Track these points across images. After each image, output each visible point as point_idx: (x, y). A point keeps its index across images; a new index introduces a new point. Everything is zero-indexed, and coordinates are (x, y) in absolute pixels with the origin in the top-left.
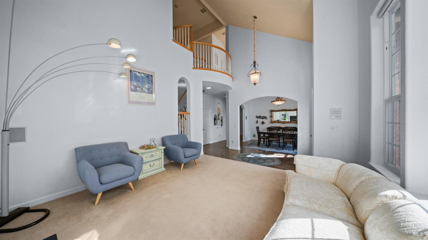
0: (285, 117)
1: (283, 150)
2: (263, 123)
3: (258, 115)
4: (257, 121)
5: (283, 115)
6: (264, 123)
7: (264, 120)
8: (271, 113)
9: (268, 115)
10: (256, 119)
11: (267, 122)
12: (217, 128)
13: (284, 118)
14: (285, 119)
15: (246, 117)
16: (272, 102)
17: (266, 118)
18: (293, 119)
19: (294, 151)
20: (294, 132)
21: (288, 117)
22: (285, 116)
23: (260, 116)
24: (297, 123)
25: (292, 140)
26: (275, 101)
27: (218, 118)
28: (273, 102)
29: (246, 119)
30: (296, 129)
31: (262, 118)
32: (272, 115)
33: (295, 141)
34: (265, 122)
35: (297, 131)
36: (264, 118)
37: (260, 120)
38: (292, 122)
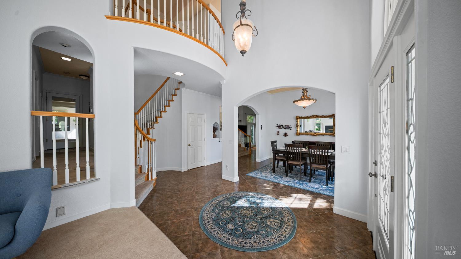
0: (320, 127)
1: (309, 184)
2: (286, 135)
3: (280, 124)
4: (278, 132)
5: (317, 124)
6: (288, 135)
7: (288, 131)
8: (297, 121)
9: (292, 123)
10: (277, 130)
11: (291, 132)
12: (219, 142)
13: (318, 128)
14: (319, 130)
15: (261, 126)
16: (294, 102)
17: (290, 128)
18: (329, 130)
19: (329, 185)
20: (329, 151)
21: (323, 126)
22: (319, 125)
23: (282, 125)
24: (333, 135)
25: (325, 166)
26: (299, 100)
27: (220, 127)
28: (296, 103)
29: (261, 129)
30: (332, 146)
31: (285, 129)
32: (297, 123)
33: (330, 167)
34: (288, 133)
35: (333, 149)
36: (287, 128)
37: (282, 131)
38: (326, 135)
